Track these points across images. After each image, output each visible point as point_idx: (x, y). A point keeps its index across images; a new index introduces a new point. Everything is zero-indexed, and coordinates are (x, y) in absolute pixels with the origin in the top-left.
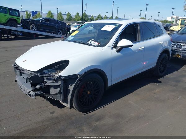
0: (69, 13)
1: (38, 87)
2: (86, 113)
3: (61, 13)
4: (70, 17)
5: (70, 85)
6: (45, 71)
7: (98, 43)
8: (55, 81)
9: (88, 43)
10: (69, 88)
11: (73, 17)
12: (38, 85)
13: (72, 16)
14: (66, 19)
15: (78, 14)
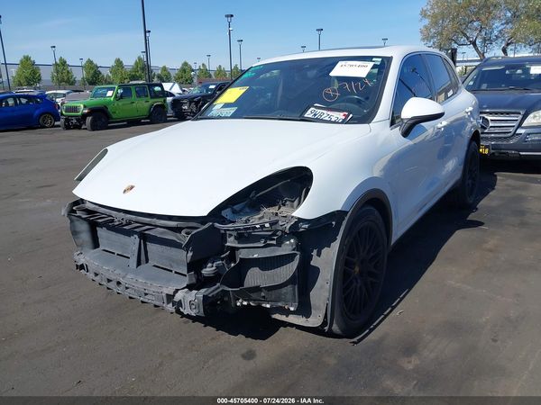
0: (90, 62)
1: (208, 270)
2: (355, 340)
3: (64, 63)
4: (95, 72)
5: (315, 251)
6: (226, 213)
7: (342, 114)
8: (274, 242)
9: (306, 115)
10: (312, 263)
11: (106, 73)
12: (210, 265)
13: (100, 69)
14: (83, 78)
15: (119, 63)
